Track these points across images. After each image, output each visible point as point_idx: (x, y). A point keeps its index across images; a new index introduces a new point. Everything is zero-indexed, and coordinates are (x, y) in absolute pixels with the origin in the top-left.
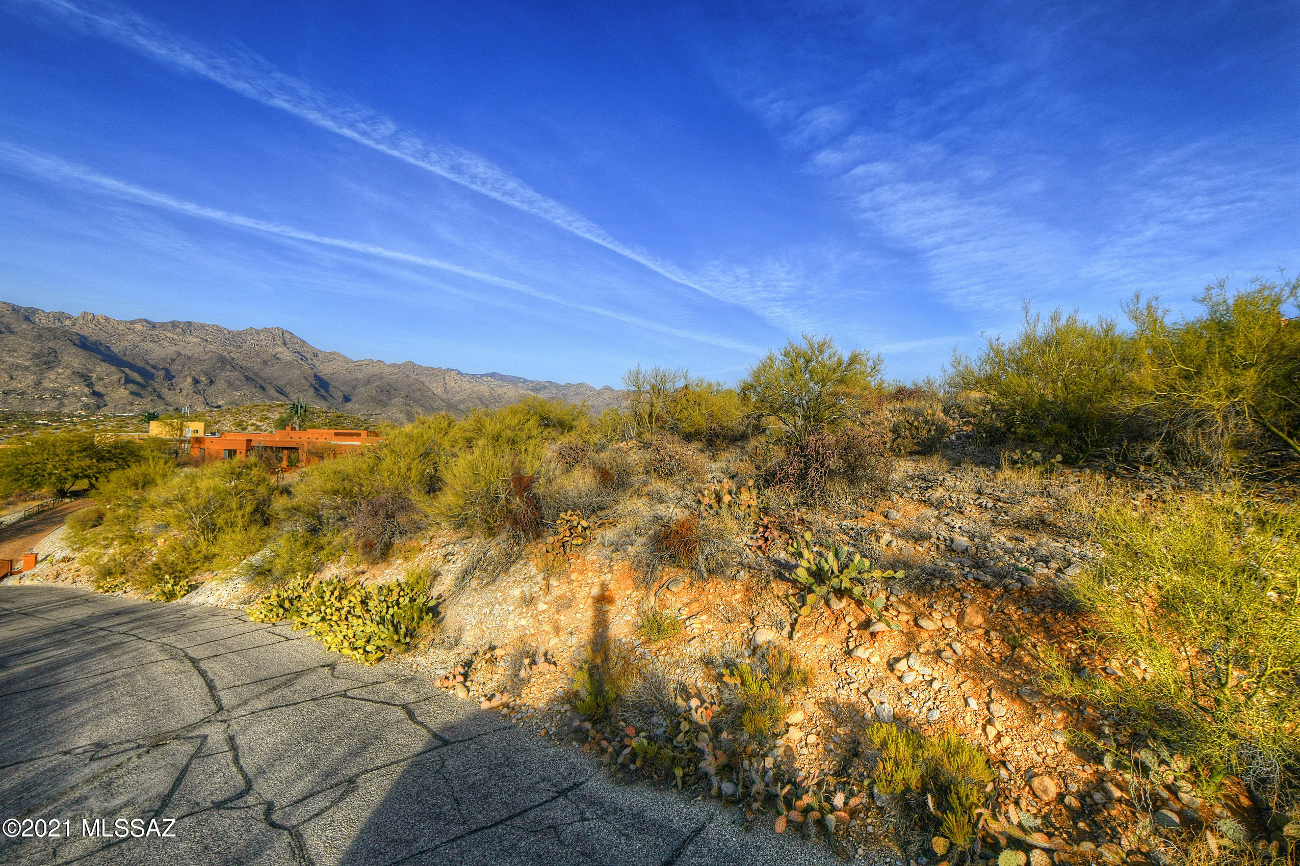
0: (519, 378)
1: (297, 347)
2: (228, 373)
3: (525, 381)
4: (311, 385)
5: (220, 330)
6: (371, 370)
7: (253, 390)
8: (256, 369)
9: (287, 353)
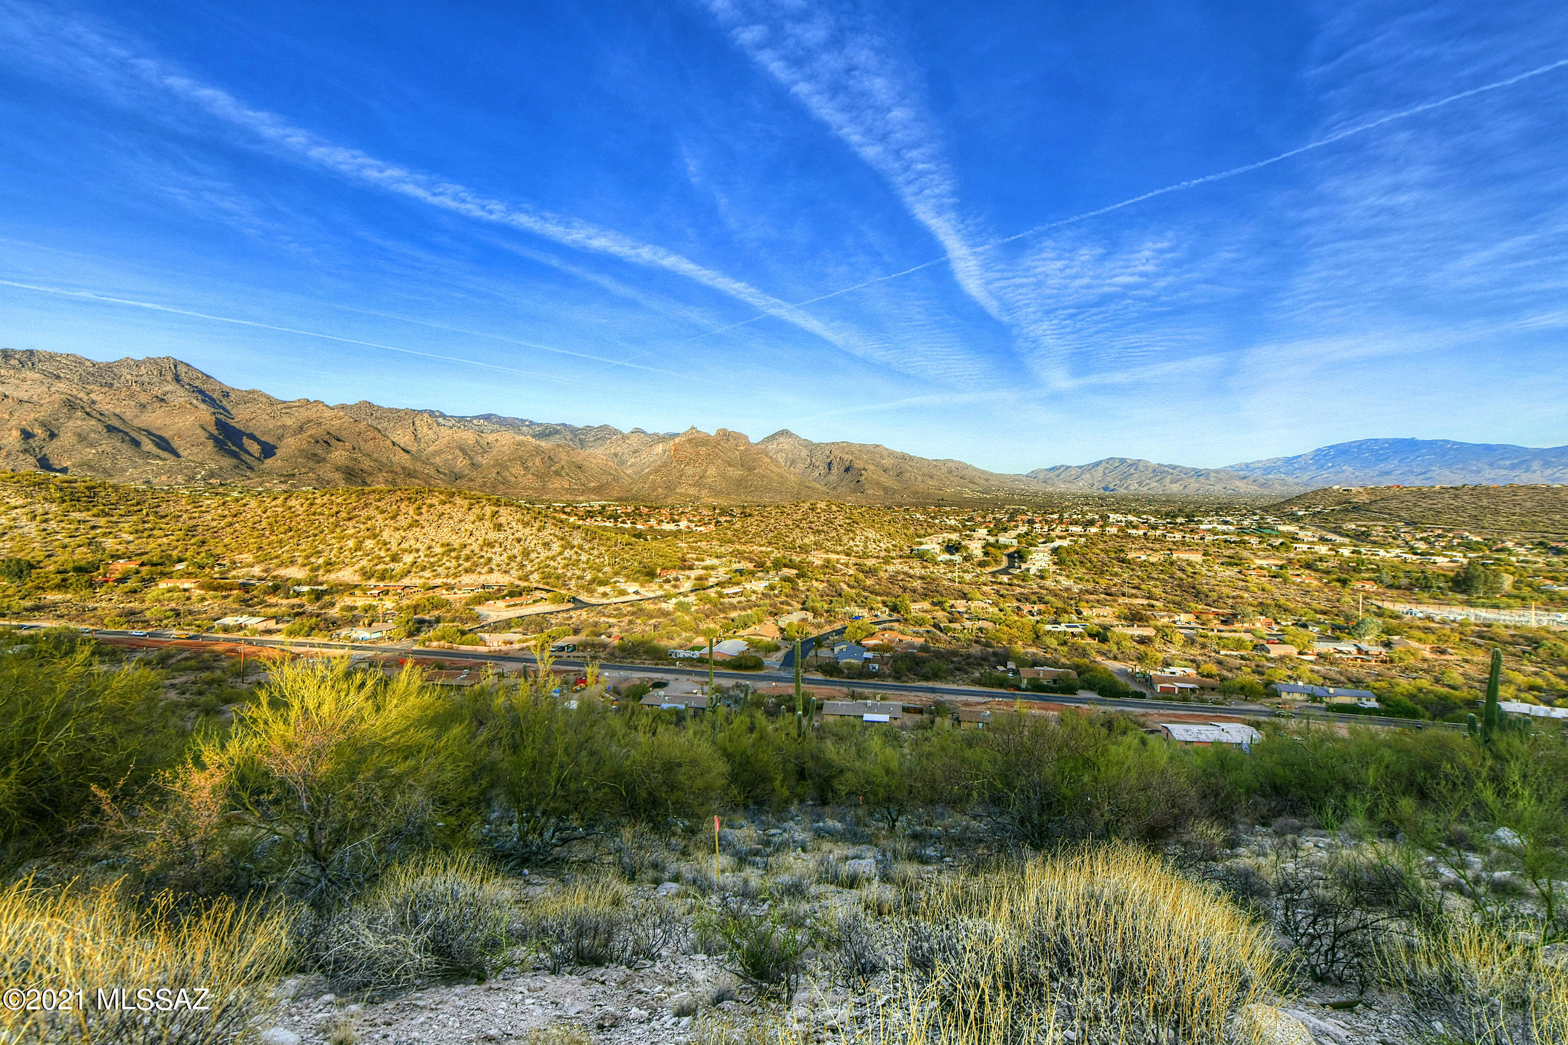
0: (523, 421)
1: (197, 383)
2: (79, 423)
3: (531, 424)
4: (211, 436)
5: (80, 361)
6: (304, 414)
7: (118, 444)
8: (128, 415)
9: (181, 392)
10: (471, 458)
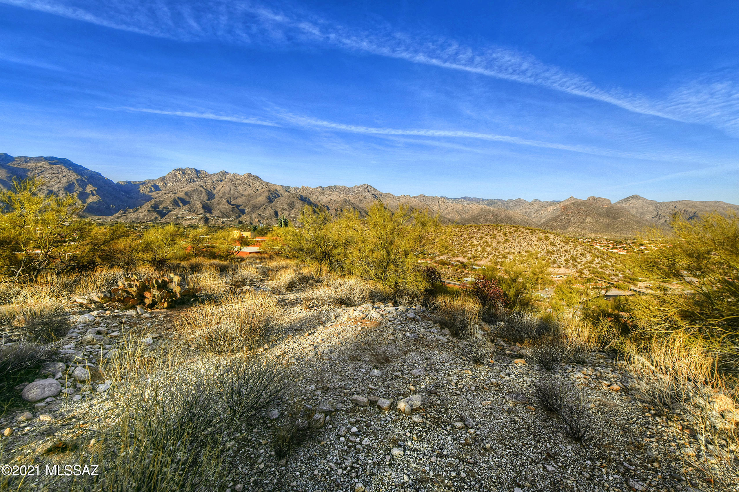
0: (479, 199)
1: (373, 192)
2: (348, 207)
3: (483, 200)
5: (345, 188)
6: (404, 200)
9: (369, 195)
10: (461, 216)
